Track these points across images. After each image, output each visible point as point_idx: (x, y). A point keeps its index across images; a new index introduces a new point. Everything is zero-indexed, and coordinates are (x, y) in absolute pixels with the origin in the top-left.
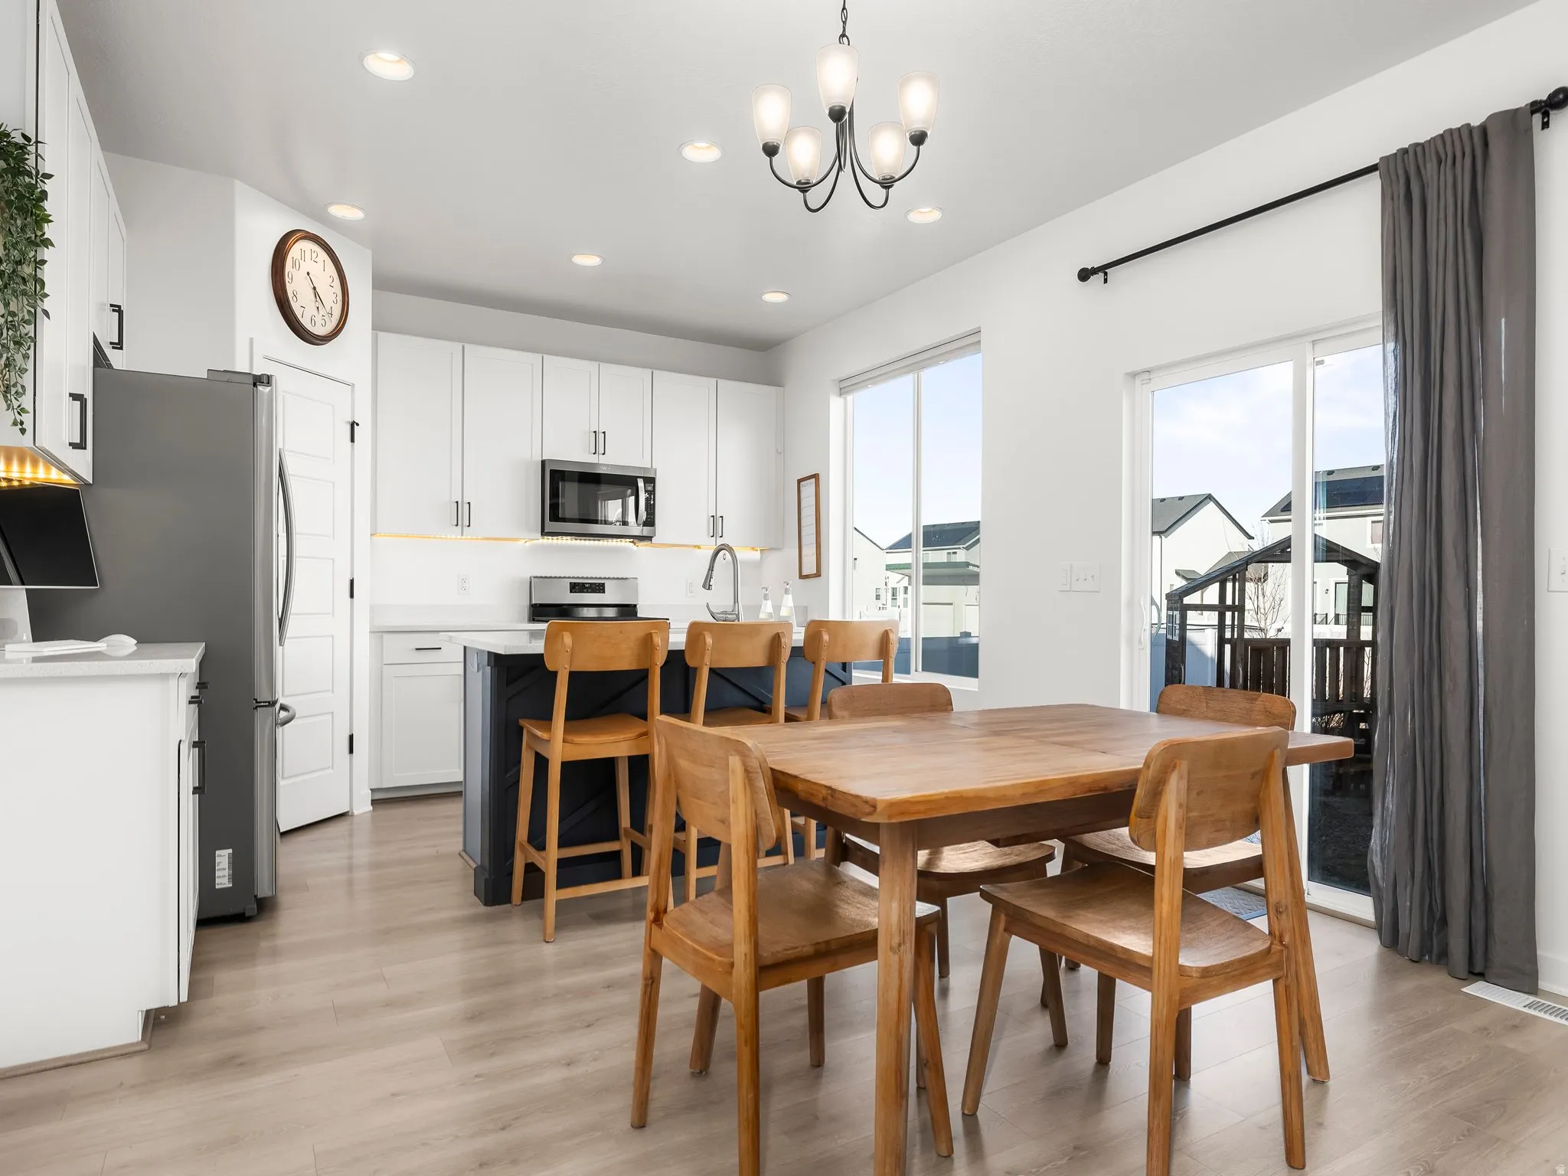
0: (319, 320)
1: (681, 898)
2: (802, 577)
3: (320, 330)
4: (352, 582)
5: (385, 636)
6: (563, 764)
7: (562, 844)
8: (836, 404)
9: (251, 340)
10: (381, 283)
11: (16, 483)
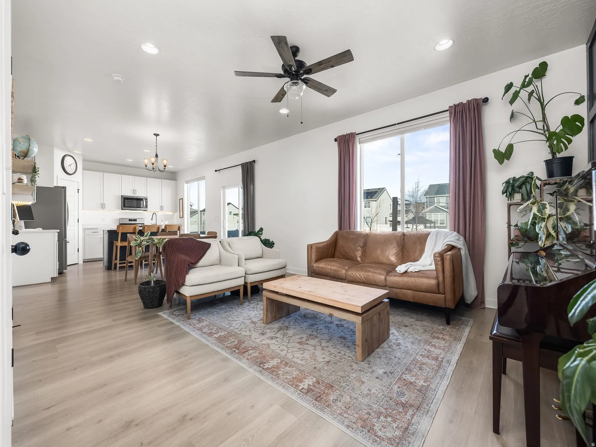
0: (71, 170)
1: (141, 268)
2: (180, 218)
3: (71, 173)
4: (78, 219)
5: (86, 230)
6: (120, 246)
7: (120, 261)
8: (186, 186)
9: (57, 176)
10: (84, 160)
11: (19, 205)
